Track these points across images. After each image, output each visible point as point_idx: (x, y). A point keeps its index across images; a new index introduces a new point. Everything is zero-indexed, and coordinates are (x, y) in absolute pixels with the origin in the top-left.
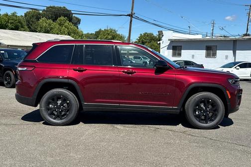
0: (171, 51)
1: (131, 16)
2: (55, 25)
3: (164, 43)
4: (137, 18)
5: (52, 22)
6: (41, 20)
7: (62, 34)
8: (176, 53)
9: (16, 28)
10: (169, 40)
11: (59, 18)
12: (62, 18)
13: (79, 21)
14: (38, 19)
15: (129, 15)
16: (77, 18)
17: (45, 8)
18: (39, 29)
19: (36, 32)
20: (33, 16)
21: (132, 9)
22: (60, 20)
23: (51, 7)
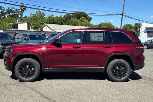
0: (146, 34)
1: (122, 15)
2: (79, 21)
3: (142, 29)
4: (126, 16)
5: (77, 20)
6: (72, 19)
7: (82, 26)
8: (149, 35)
9: (62, 24)
10: (145, 28)
11: (81, 18)
12: (83, 17)
13: (91, 19)
14: (70, 18)
15: (121, 15)
16: (89, 17)
17: (73, 13)
18: (71, 23)
19: (69, 25)
20: (68, 17)
21: (123, 11)
22: (82, 18)
23: (76, 12)
